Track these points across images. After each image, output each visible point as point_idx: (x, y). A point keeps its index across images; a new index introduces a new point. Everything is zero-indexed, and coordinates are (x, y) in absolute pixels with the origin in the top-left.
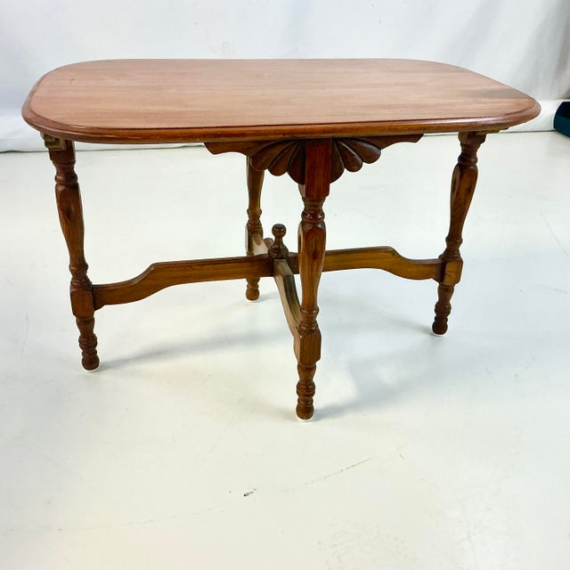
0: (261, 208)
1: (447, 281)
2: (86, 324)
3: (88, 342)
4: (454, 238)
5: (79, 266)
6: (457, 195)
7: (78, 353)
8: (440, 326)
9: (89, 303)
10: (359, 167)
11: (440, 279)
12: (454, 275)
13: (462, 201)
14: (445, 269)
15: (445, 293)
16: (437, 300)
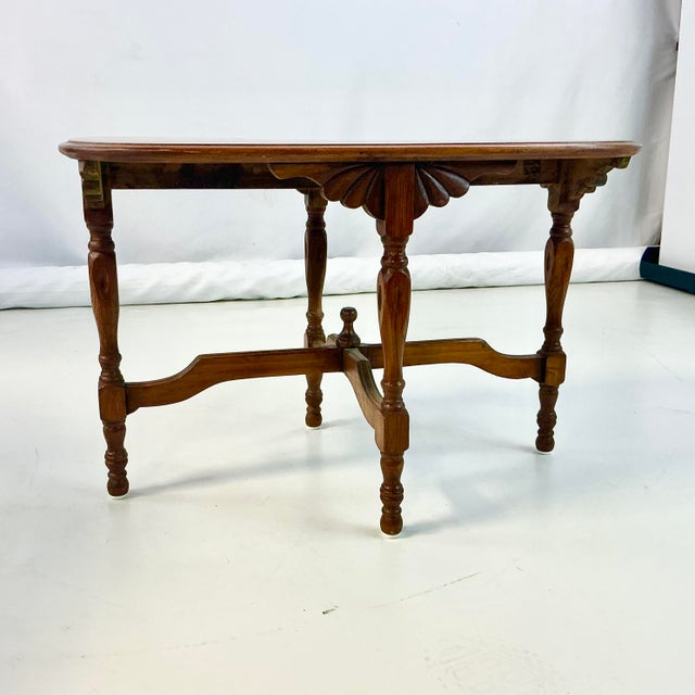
0: (323, 311)
1: (549, 380)
2: (115, 433)
3: (117, 459)
4: (553, 327)
5: (110, 355)
6: (553, 272)
7: (102, 474)
8: (545, 442)
9: (120, 405)
10: (446, 202)
11: (540, 378)
12: (556, 373)
13: (559, 280)
14: (546, 367)
15: (548, 397)
16: (539, 408)
